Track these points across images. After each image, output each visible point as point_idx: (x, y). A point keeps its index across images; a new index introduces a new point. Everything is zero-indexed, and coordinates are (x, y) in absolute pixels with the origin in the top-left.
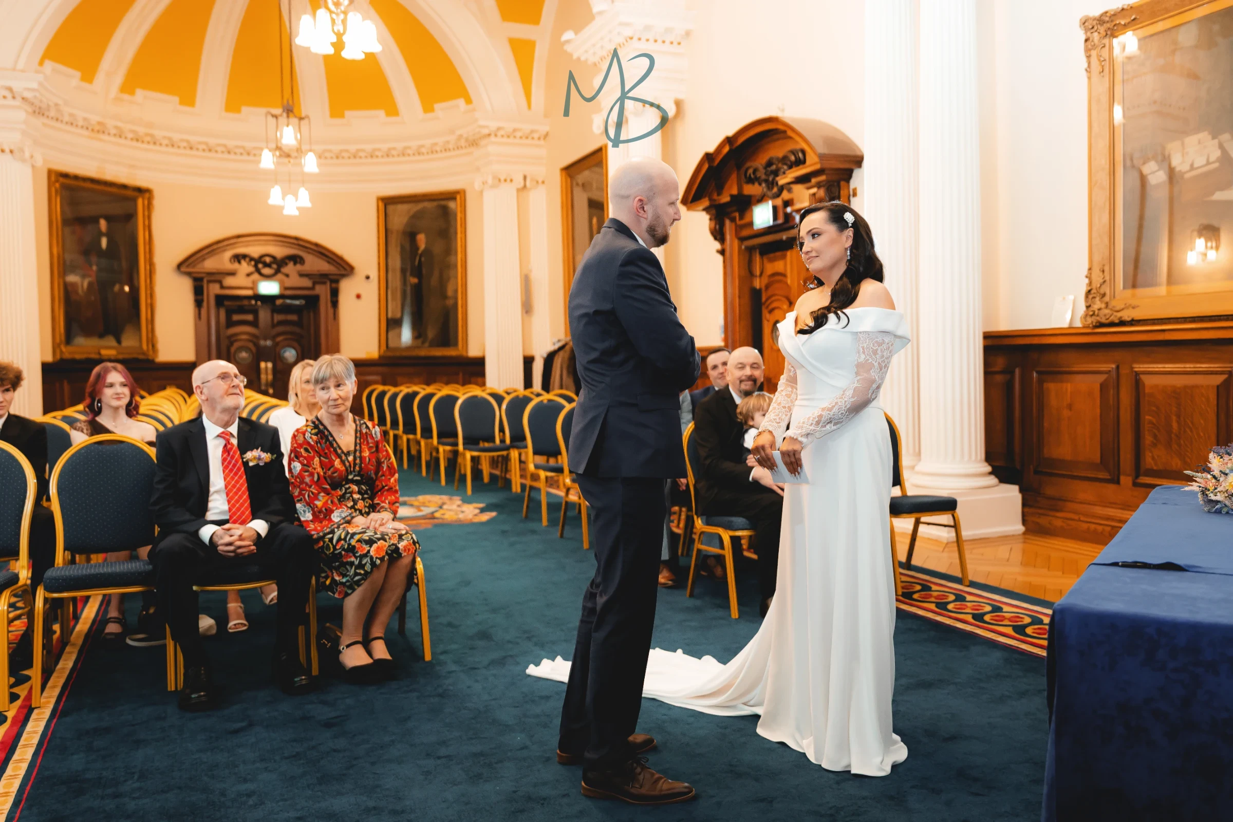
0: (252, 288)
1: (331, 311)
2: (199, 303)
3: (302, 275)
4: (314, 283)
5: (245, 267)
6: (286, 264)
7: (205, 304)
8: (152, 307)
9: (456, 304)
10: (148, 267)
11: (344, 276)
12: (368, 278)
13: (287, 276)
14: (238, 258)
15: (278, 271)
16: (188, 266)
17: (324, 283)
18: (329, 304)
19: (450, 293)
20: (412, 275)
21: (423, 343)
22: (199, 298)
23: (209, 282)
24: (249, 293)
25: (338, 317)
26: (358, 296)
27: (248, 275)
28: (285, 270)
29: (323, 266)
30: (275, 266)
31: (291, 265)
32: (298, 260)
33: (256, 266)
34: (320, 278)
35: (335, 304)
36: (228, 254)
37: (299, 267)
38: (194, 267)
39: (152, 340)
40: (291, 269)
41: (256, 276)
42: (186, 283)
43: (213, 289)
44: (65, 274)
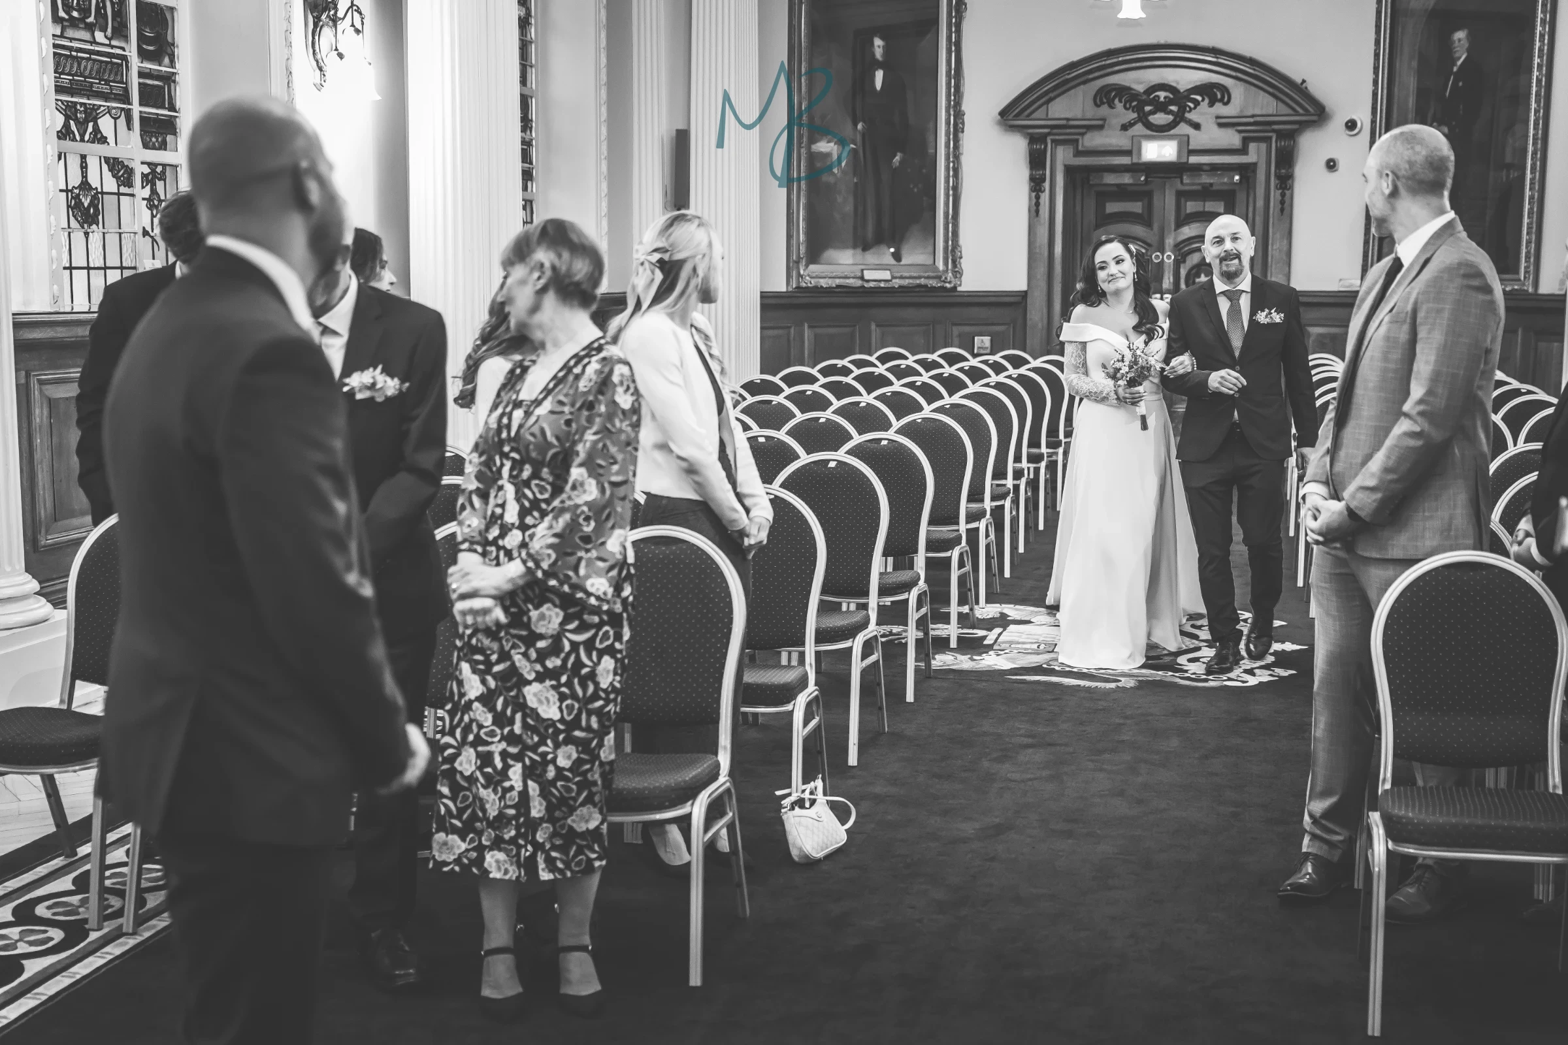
0: (1129, 153)
1: (1275, 195)
2: (1036, 184)
3: (1223, 123)
4: (1246, 141)
5: (1121, 113)
6: (1197, 103)
7: (1047, 185)
8: (955, 192)
9: (1519, 182)
10: (952, 122)
11: (1304, 126)
12: (1351, 125)
13: (1197, 126)
14: (1106, 96)
15: (1179, 118)
16: (1017, 116)
17: (1267, 140)
18: (1275, 184)
19: (1510, 154)
20: (1440, 120)
22: (1038, 173)
23: (1056, 143)
24: (1125, 160)
25: (1291, 205)
26: (1331, 165)
27: (1125, 127)
28: (1193, 116)
29: (1264, 105)
30: (1174, 108)
31: (1204, 104)
32: (1219, 94)
33: (1139, 109)
34: (1258, 129)
35: (1285, 181)
36: (1091, 89)
37: (1220, 109)
38: (1029, 116)
39: (953, 253)
40: (1203, 113)
41: (1139, 129)
42: (1017, 147)
43: (1062, 156)
44: (812, 141)
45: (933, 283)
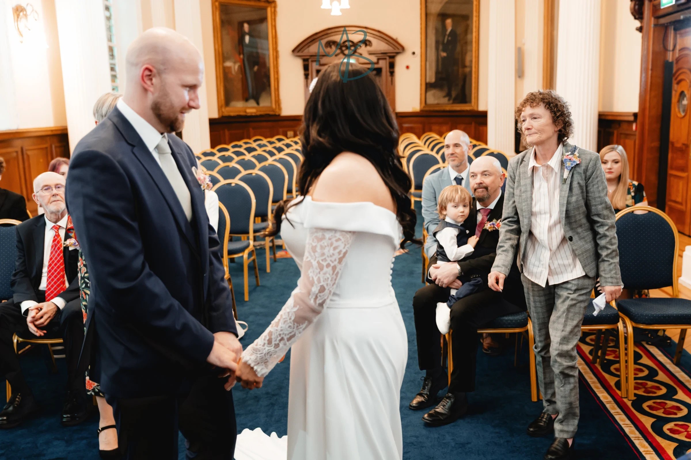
1: (389, 78)
2: (306, 76)
3: (371, 54)
7: (310, 77)
8: (277, 80)
9: (471, 72)
10: (275, 54)
11: (398, 53)
12: (414, 53)
16: (298, 52)
18: (389, 74)
19: (467, 63)
20: (444, 50)
21: (449, 100)
22: (307, 72)
23: (312, 61)
25: (394, 82)
26: (408, 68)
28: (360, 51)
29: (384, 47)
31: (363, 46)
32: (368, 43)
34: (382, 55)
35: (392, 73)
36: (324, 42)
37: (368, 48)
38: (302, 52)
39: (278, 102)
40: (363, 50)
41: (341, 56)
42: (298, 64)
43: (314, 66)
44: (224, 62)
45: (271, 113)
